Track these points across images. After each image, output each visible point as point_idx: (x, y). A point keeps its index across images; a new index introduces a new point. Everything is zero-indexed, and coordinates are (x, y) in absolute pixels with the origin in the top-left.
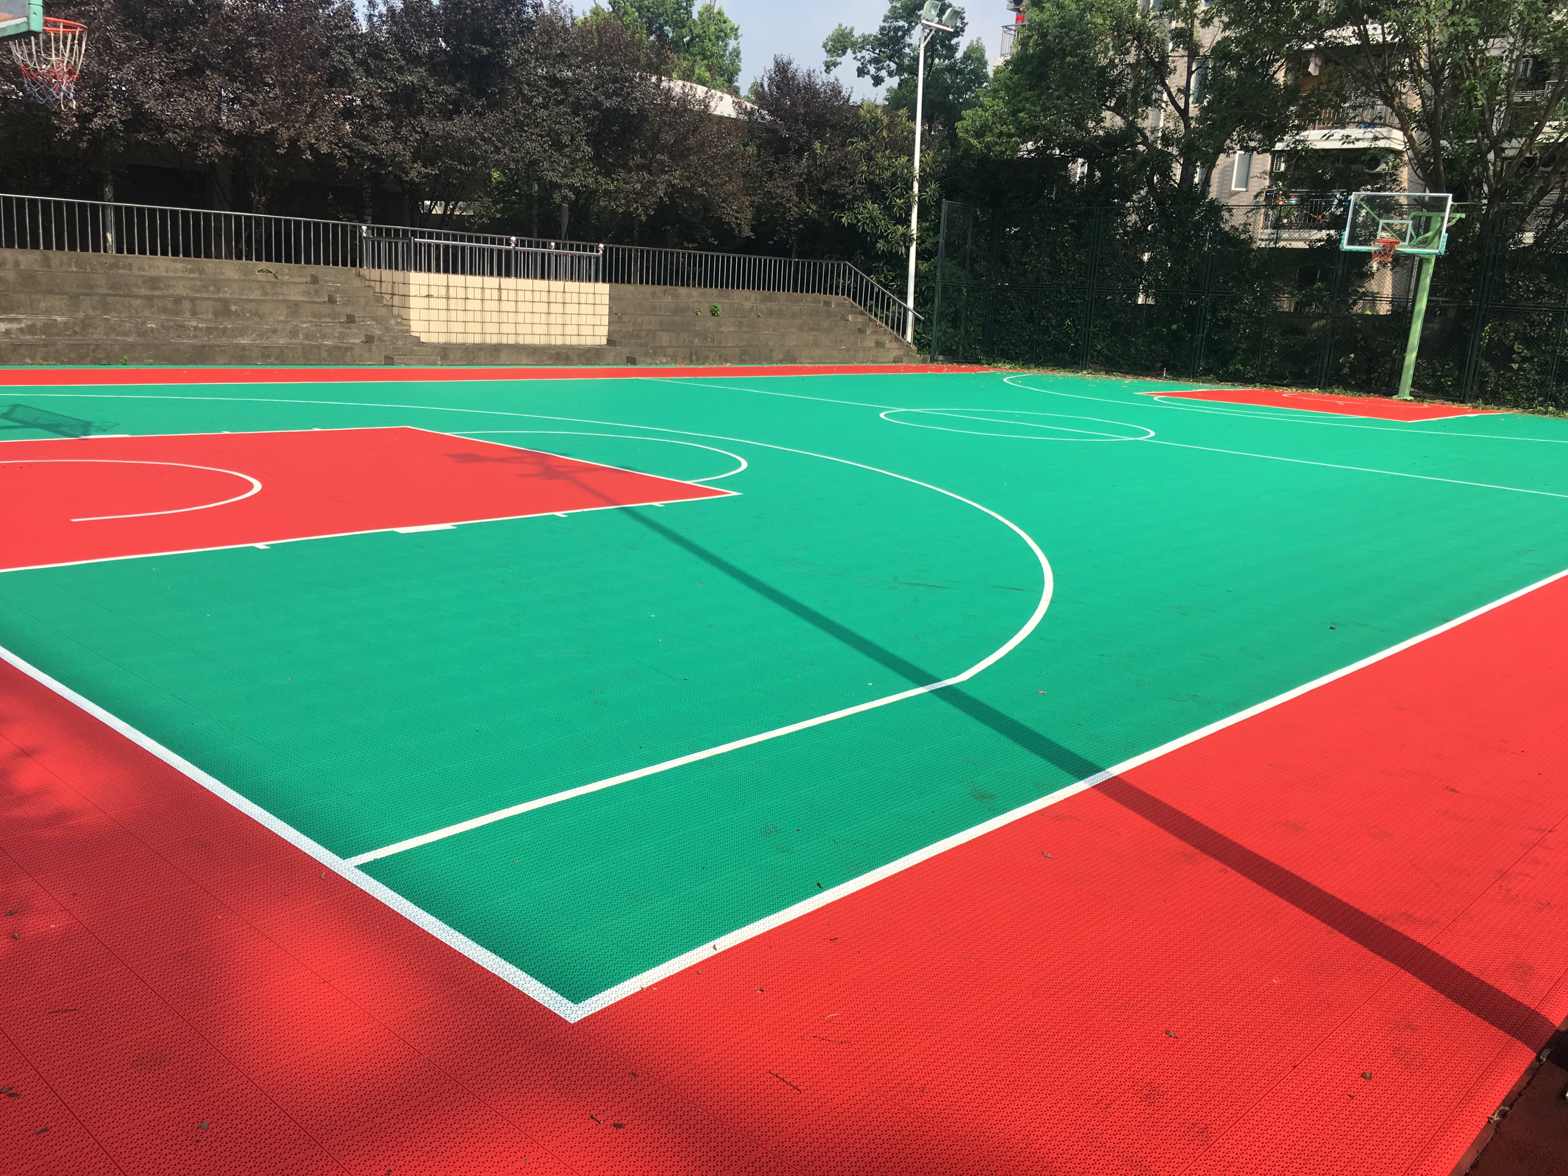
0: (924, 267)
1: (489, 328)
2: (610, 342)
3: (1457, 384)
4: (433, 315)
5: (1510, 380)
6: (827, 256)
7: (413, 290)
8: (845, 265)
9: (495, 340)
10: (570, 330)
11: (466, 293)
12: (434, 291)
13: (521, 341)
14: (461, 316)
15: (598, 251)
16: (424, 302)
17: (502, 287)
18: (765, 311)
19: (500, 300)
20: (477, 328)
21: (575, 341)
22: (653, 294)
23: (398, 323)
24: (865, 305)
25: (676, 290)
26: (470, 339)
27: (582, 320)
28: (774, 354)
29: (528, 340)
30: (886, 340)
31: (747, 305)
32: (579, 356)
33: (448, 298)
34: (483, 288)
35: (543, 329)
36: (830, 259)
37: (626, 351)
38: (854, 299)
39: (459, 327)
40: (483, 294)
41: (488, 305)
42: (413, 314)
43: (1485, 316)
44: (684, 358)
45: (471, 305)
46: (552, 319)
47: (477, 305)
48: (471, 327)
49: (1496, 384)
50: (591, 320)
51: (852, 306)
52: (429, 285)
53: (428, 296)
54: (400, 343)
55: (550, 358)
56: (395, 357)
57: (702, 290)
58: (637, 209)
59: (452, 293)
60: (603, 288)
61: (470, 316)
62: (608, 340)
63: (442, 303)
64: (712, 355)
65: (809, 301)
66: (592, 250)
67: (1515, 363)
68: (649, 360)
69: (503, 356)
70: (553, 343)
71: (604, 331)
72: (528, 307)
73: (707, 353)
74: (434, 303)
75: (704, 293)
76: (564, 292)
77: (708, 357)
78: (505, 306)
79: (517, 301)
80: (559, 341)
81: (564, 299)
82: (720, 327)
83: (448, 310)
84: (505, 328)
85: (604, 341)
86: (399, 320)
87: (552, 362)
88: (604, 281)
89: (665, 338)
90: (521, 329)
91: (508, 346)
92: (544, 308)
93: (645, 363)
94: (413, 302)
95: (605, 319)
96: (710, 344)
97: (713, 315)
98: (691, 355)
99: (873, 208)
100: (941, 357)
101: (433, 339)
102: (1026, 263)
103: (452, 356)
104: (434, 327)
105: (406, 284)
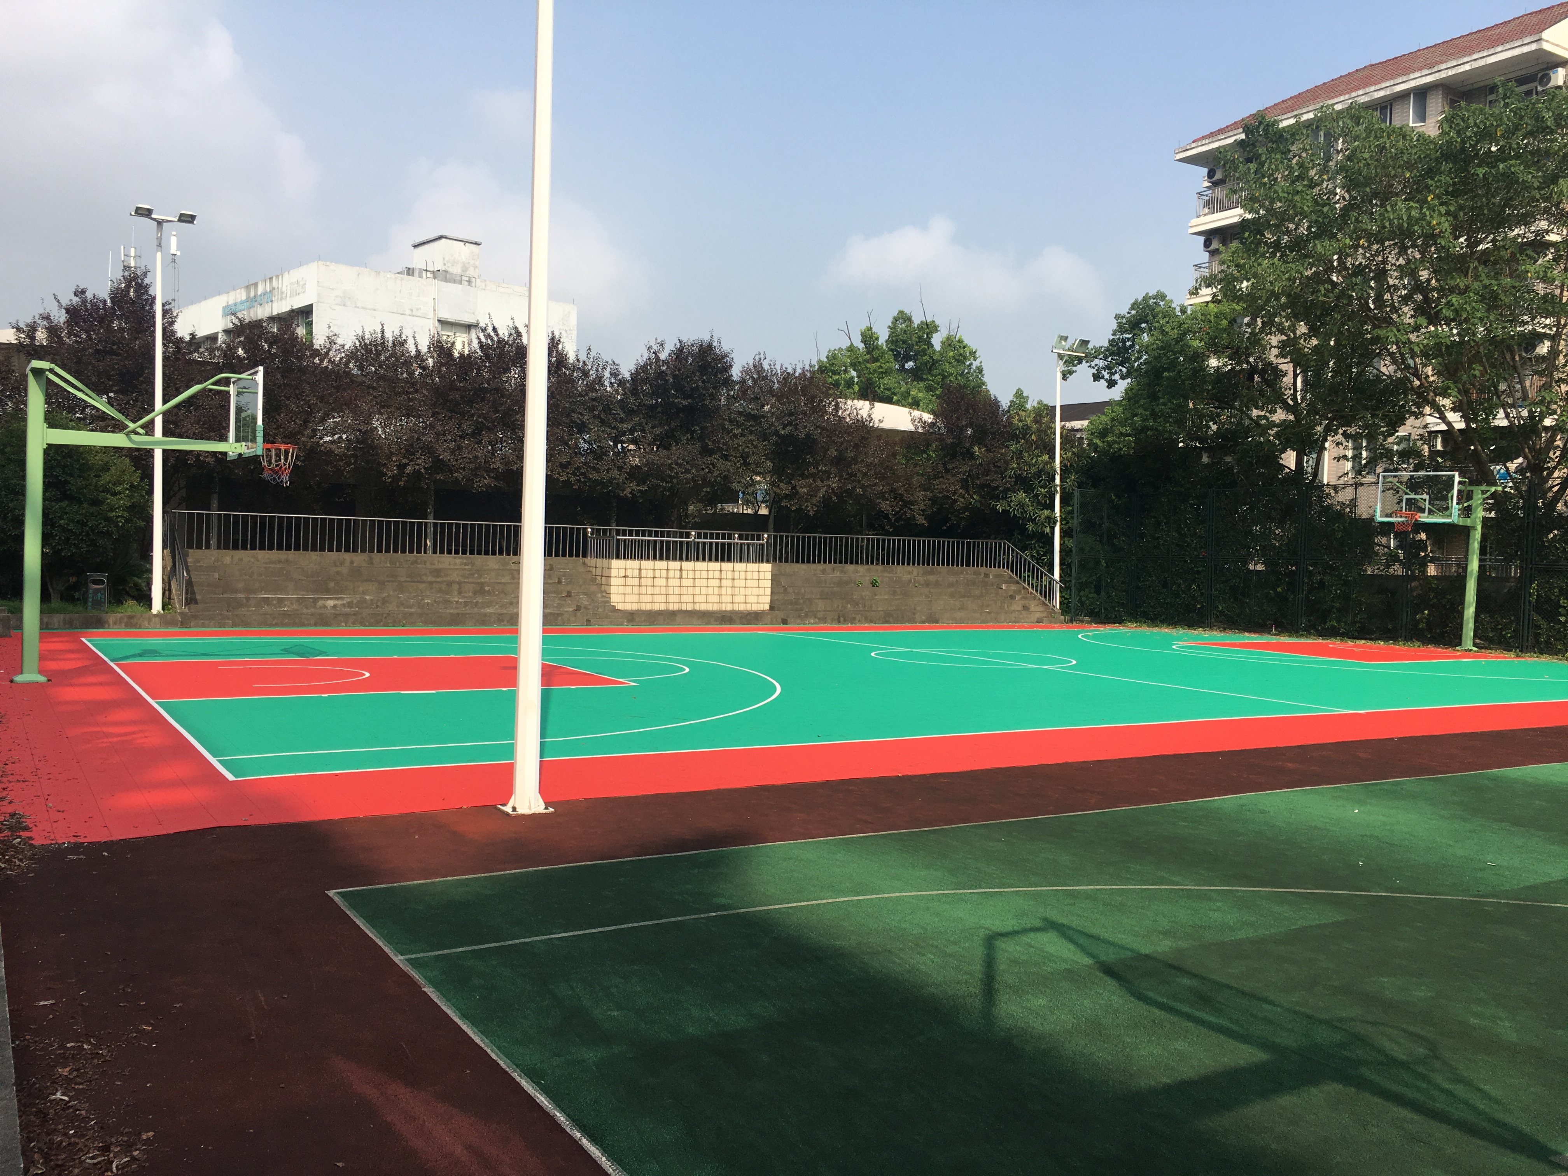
1: (671, 599)
2: (772, 608)
4: (628, 590)
7: (614, 573)
8: (1004, 544)
9: (676, 607)
10: (737, 599)
11: (654, 574)
12: (629, 573)
13: (697, 607)
14: (650, 590)
15: (763, 540)
16: (621, 581)
17: (683, 568)
18: (923, 582)
19: (681, 578)
20: (662, 599)
21: (742, 607)
22: (824, 571)
23: (603, 597)
24: (1020, 577)
25: (844, 568)
26: (657, 607)
27: (749, 591)
28: (917, 616)
29: (704, 607)
31: (906, 578)
32: (741, 618)
33: (640, 578)
34: (668, 570)
35: (715, 599)
36: (995, 539)
37: (780, 614)
38: (1012, 571)
39: (648, 598)
40: (667, 573)
41: (671, 582)
42: (613, 590)
43: (1531, 575)
44: (832, 620)
45: (658, 582)
46: (724, 591)
47: (663, 582)
48: (657, 598)
49: (1548, 636)
50: (756, 591)
51: (1011, 577)
52: (626, 569)
53: (625, 577)
54: (600, 610)
55: (716, 620)
56: (592, 620)
57: (866, 567)
58: (807, 506)
59: (643, 573)
60: (766, 568)
61: (657, 590)
62: (770, 606)
63: (636, 581)
64: (858, 617)
66: (758, 539)
67: (1561, 616)
68: (799, 621)
69: (678, 618)
70: (724, 609)
71: (768, 599)
72: (704, 582)
73: (853, 616)
74: (629, 581)
75: (869, 570)
76: (733, 571)
77: (854, 619)
78: (685, 582)
79: (694, 579)
80: (729, 608)
81: (733, 576)
82: (876, 595)
83: (640, 586)
84: (685, 599)
85: (767, 607)
86: (604, 594)
87: (718, 623)
88: (768, 561)
89: (821, 605)
90: (698, 599)
91: (687, 611)
92: (717, 583)
93: (796, 623)
94: (613, 581)
95: (768, 591)
96: (861, 609)
97: (873, 586)
98: (839, 617)
99: (1023, 497)
101: (628, 607)
103: (637, 619)
104: (629, 598)
105: (609, 568)
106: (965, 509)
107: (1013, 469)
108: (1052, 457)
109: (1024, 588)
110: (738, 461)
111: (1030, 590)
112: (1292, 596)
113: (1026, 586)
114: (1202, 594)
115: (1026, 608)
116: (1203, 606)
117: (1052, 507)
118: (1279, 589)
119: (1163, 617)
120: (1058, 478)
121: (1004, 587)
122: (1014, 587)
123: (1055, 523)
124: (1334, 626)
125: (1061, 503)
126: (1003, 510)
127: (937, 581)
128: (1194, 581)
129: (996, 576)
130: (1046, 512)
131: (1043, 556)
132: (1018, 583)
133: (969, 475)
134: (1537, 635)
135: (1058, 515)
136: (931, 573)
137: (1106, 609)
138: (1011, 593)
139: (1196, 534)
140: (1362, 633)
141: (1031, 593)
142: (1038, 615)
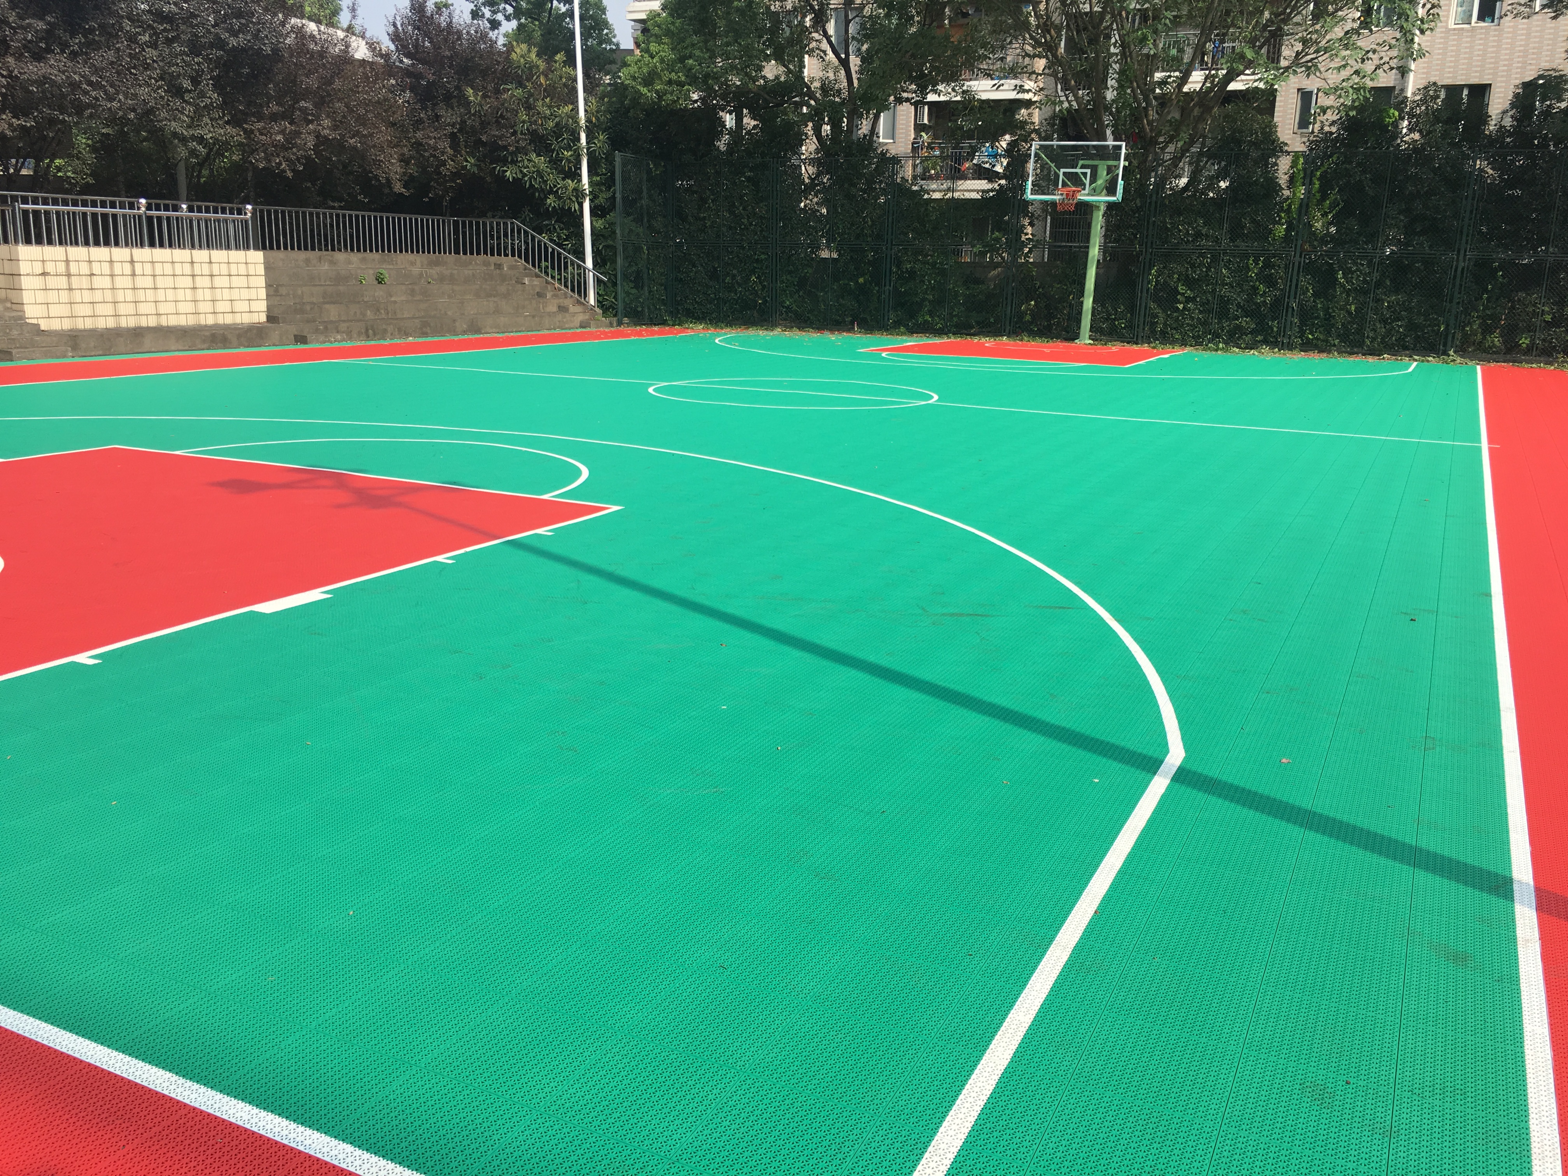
0: (600, 224)
1: (123, 309)
2: (271, 318)
3: (1130, 326)
4: (52, 296)
5: (1177, 320)
6: (489, 214)
7: (24, 268)
8: (512, 223)
9: (131, 323)
10: (221, 307)
11: (91, 269)
12: (50, 268)
13: (164, 322)
14: (87, 296)
15: (246, 214)
16: (38, 282)
17: (135, 259)
18: (436, 277)
19: (134, 275)
20: (108, 309)
21: (228, 320)
22: (307, 261)
23: (7, 309)
24: (539, 267)
25: (332, 256)
26: (101, 324)
27: (235, 294)
28: (457, 324)
29: (173, 321)
30: (568, 302)
31: (416, 270)
32: (239, 336)
33: (69, 275)
34: (111, 262)
35: (189, 307)
36: (493, 217)
37: (293, 329)
38: (527, 261)
39: (86, 310)
40: (112, 268)
41: (120, 282)
42: (27, 297)
43: (1151, 259)
44: (359, 333)
45: (98, 282)
46: (200, 295)
47: (106, 282)
48: (101, 309)
49: (1165, 324)
50: (245, 294)
51: (525, 269)
52: (43, 261)
53: (44, 274)
54: (15, 332)
55: (204, 341)
56: (14, 351)
57: (361, 255)
58: (280, 164)
59: (73, 268)
60: (257, 257)
61: (98, 296)
62: (268, 317)
63: (63, 282)
64: (390, 329)
65: (478, 264)
66: (239, 213)
67: (1180, 303)
68: (322, 338)
69: (148, 342)
70: (203, 322)
71: (262, 306)
72: (169, 282)
73: (384, 326)
74: (52, 282)
75: (363, 260)
76: (211, 262)
77: (385, 331)
78: (140, 282)
79: (154, 276)
80: (210, 320)
81: (211, 270)
82: (391, 296)
83: (70, 289)
84: (143, 308)
85: (263, 318)
86: (9, 305)
87: (205, 346)
88: (256, 248)
89: (333, 312)
90: (162, 308)
91: (148, 329)
92: (187, 282)
93: (318, 342)
94: (26, 282)
95: (263, 294)
96: (384, 316)
97: (380, 283)
98: (367, 330)
99: (541, 162)
100: (626, 320)
101: (55, 325)
102: (704, 218)
103: (83, 346)
104: (55, 310)
105: (14, 260)
106: (455, 175)
107: (524, 122)
108: (576, 109)
109: (547, 282)
110: (159, 87)
111: (557, 285)
112: (877, 288)
113: (550, 279)
114: (764, 287)
115: (562, 309)
116: (765, 302)
117: (577, 176)
118: (861, 280)
119: (714, 316)
120: (583, 136)
121: (526, 281)
122: (536, 282)
123: (584, 196)
124: (926, 321)
125: (589, 172)
126: (514, 178)
127: (452, 275)
128: (753, 272)
129: (511, 267)
130: (571, 184)
131: (565, 240)
132: (537, 276)
133: (460, 130)
134: (1153, 325)
135: (586, 187)
136: (437, 263)
137: (649, 308)
138: (538, 290)
139: (755, 214)
140: (962, 329)
141: (560, 290)
142: (581, 317)
